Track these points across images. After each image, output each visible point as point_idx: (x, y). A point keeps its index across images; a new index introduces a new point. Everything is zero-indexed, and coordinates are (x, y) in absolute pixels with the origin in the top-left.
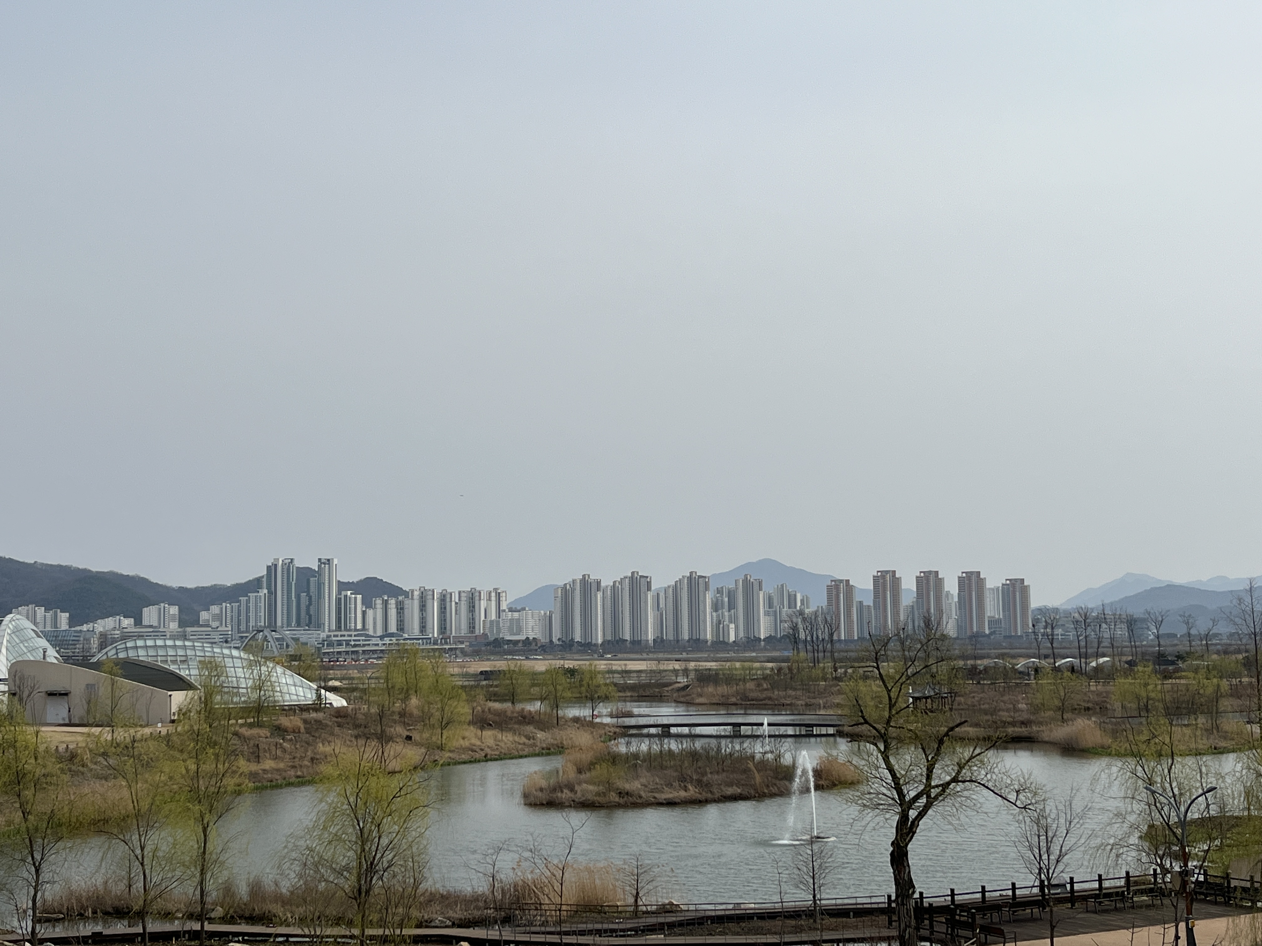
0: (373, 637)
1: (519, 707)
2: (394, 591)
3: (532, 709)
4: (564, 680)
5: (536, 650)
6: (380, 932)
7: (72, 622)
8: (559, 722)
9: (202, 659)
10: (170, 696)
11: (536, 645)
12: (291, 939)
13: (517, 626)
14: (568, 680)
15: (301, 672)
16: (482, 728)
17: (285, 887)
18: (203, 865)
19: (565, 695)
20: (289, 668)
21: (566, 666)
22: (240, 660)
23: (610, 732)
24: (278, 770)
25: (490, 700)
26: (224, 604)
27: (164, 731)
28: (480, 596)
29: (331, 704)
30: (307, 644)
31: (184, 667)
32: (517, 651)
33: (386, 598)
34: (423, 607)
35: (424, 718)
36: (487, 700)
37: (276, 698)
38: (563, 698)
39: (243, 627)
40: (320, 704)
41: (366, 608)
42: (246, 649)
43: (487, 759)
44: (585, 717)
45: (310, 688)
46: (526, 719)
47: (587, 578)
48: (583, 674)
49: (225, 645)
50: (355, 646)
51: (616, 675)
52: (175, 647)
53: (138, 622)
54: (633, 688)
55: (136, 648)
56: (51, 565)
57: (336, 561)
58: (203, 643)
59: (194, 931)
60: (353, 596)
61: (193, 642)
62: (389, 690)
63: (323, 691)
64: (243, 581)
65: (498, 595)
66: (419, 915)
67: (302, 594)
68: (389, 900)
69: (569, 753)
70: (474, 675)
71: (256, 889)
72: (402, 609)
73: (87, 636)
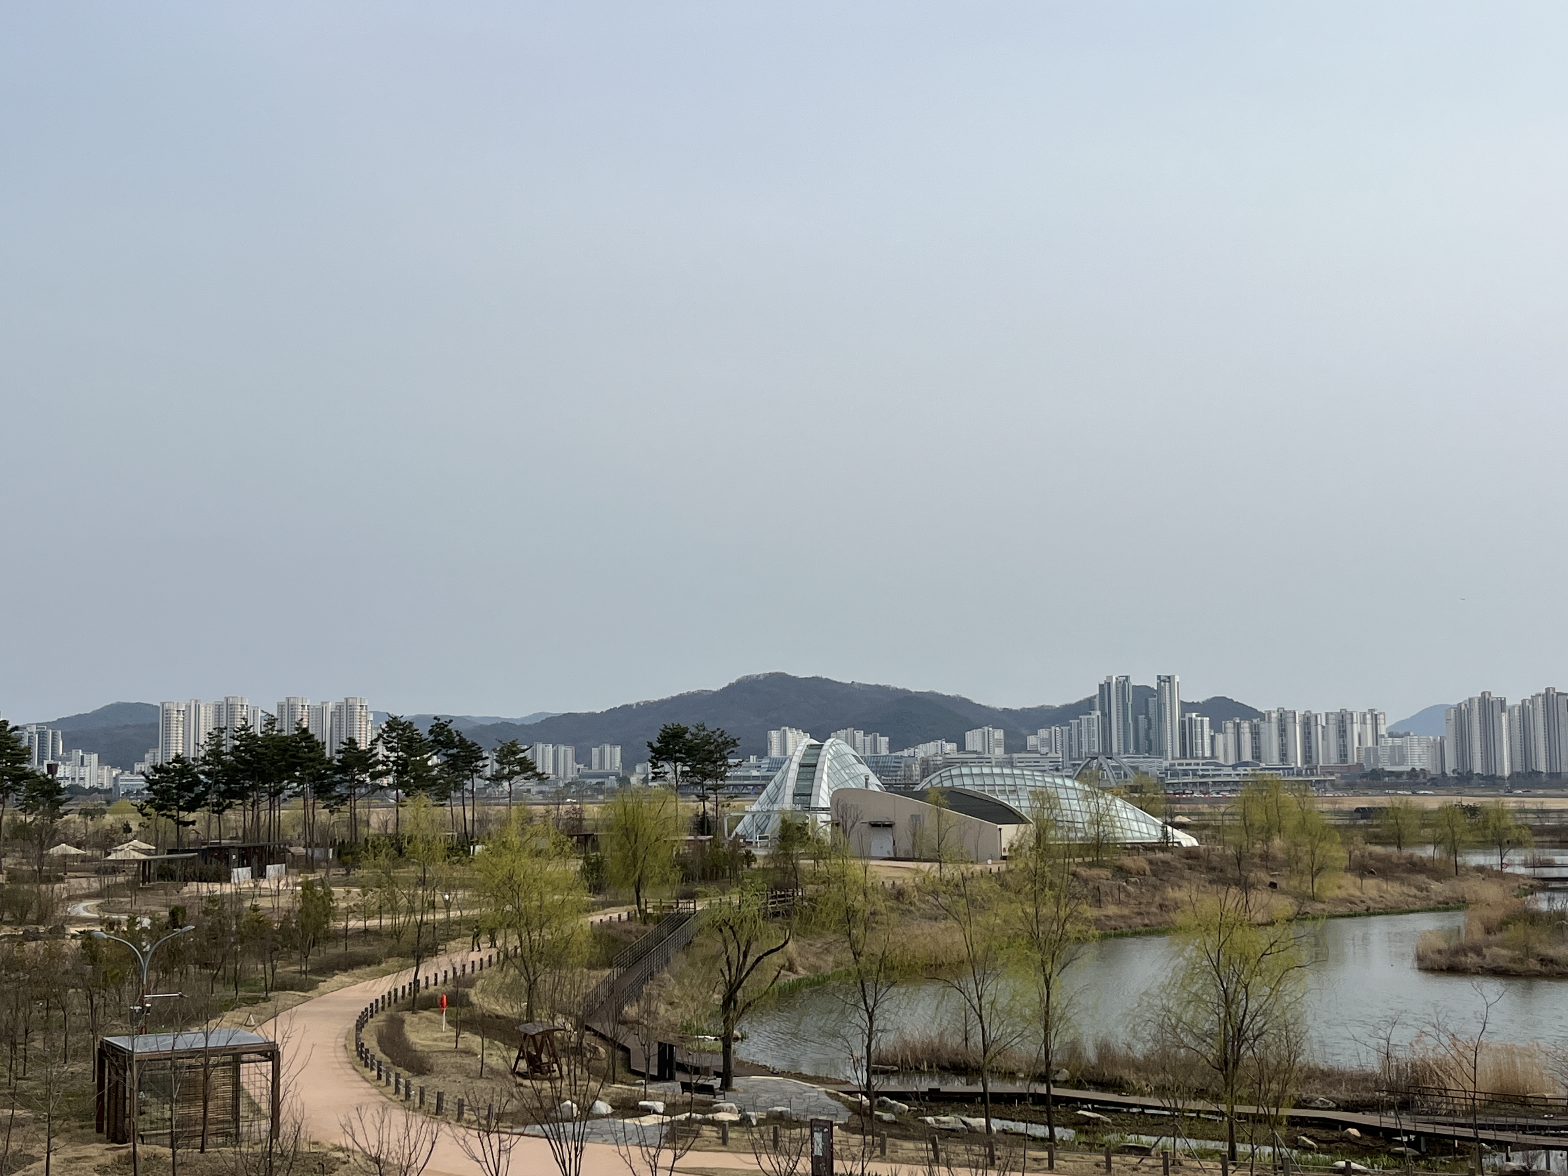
0: (1224, 766)
1: (1407, 852)
2: (1248, 713)
3: (1423, 855)
4: (1464, 821)
5: (1425, 784)
6: (1252, 1110)
7: (892, 747)
8: (1458, 871)
9: (1033, 789)
10: (1000, 829)
11: (1424, 778)
12: (1147, 1111)
13: (1399, 754)
14: (1468, 821)
15: (1144, 805)
16: (1362, 876)
17: (1139, 1051)
18: (1047, 1022)
19: (1464, 838)
20: (1130, 800)
21: (1465, 804)
22: (1074, 791)
23: (1525, 885)
24: (1123, 917)
25: (1371, 843)
26: (1053, 728)
27: (995, 869)
28: (1352, 719)
29: (1179, 843)
30: (1147, 773)
31: (1014, 797)
32: (1401, 784)
33: (1238, 721)
34: (1283, 731)
35: (1291, 863)
36: (1366, 843)
37: (1117, 835)
38: (1463, 842)
39: (1075, 755)
40: (1167, 843)
41: (1215, 732)
42: (1079, 777)
43: (1369, 913)
44: (1491, 866)
45: (1155, 824)
46: (1416, 867)
47: (1487, 696)
48: (1487, 814)
49: (1055, 773)
50: (1203, 776)
51: (1529, 815)
52: (1002, 775)
53: (961, 747)
54: (1552, 831)
55: (962, 775)
56: (869, 685)
57: (1177, 679)
58: (1033, 771)
59: (1038, 1094)
60: (1199, 719)
61: (1023, 770)
62: (1248, 828)
63: (1169, 828)
64: (1073, 701)
65: (1375, 718)
66: (1296, 1094)
67: (1140, 717)
68: (1261, 1072)
69: (1474, 909)
70: (1350, 813)
71: (1105, 1051)
72: (1258, 733)
73: (909, 763)
